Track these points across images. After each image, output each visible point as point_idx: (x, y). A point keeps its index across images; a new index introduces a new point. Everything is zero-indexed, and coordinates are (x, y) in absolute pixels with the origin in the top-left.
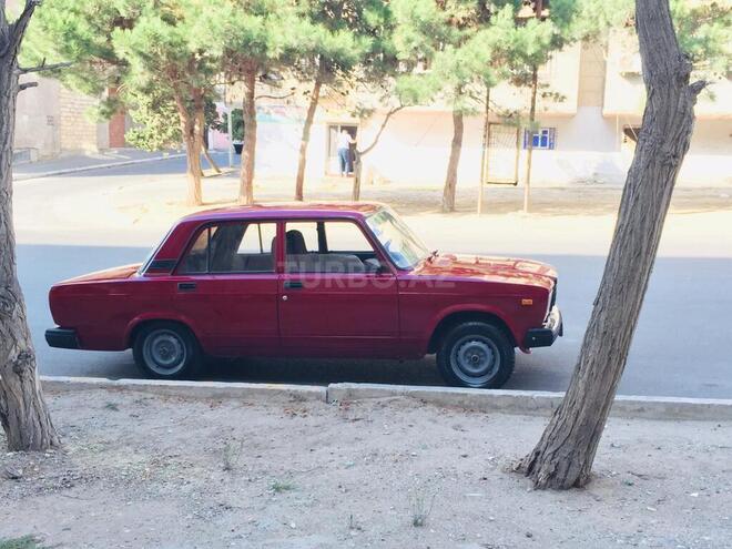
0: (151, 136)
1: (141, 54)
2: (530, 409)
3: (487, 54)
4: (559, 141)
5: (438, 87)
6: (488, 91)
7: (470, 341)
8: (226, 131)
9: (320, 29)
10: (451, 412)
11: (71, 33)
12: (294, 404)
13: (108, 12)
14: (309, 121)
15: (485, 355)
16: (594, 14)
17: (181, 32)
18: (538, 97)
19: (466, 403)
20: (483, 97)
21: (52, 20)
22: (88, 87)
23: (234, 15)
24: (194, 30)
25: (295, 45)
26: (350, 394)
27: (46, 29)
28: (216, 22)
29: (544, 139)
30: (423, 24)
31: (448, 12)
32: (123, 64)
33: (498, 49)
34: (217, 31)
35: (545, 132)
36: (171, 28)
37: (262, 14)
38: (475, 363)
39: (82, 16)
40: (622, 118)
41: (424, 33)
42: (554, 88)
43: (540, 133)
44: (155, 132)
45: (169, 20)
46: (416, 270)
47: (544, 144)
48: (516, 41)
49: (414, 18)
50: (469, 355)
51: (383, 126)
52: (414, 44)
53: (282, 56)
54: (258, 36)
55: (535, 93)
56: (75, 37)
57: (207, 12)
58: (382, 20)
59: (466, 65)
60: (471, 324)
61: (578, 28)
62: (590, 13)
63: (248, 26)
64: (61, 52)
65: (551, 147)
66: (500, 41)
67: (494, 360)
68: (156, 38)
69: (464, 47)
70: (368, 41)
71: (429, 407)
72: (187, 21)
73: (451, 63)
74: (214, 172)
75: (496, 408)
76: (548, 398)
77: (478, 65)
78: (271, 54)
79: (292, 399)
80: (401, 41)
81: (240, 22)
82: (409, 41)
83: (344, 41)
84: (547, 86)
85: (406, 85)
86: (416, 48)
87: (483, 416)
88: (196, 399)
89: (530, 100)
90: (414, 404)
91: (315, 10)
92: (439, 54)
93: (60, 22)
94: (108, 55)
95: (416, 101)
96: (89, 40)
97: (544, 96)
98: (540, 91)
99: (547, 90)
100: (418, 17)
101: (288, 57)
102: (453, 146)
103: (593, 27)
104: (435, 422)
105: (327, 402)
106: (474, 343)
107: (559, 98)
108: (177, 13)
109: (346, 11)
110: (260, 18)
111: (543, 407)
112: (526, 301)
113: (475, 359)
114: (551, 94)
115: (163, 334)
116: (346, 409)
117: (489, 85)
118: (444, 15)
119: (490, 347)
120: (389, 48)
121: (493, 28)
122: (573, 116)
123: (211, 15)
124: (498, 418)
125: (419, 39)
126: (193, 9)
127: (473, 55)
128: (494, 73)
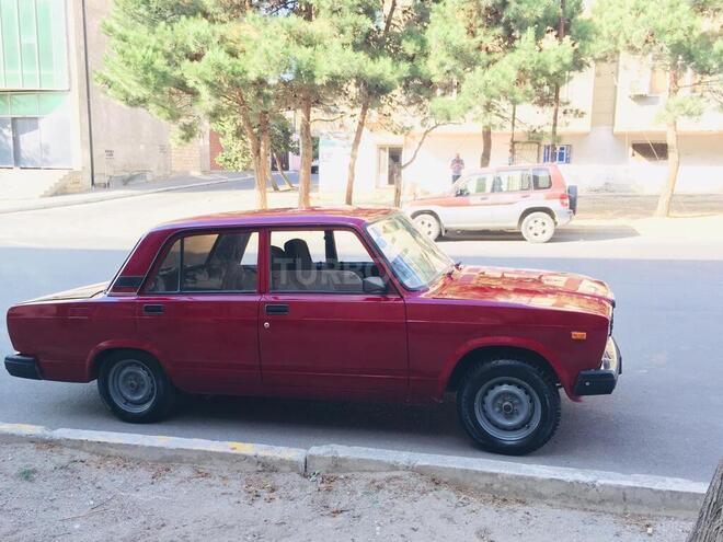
0: (236, 159)
1: (207, 82)
2: (590, 502)
3: (514, 76)
4: (574, 157)
5: (468, 105)
6: (514, 109)
7: (501, 384)
8: (298, 154)
9: (362, 55)
10: (475, 504)
11: (148, 67)
12: (262, 476)
13: (183, 49)
14: (357, 141)
15: (521, 403)
16: (614, 35)
17: (242, 63)
18: (560, 114)
19: (496, 486)
20: (509, 115)
21: (134, 56)
22: (166, 114)
23: (287, 47)
24: (254, 60)
25: (339, 71)
26: (337, 464)
27: (128, 64)
28: (272, 54)
29: (561, 155)
30: (455, 48)
31: (478, 39)
32: (194, 93)
33: (523, 70)
34: (272, 62)
35: (562, 149)
36: (234, 60)
37: (312, 46)
38: (509, 412)
39: (160, 53)
40: (631, 135)
41: (456, 58)
42: (573, 106)
43: (558, 149)
44: (239, 155)
45: (233, 54)
46: (432, 290)
47: (561, 159)
48: (539, 61)
49: (447, 43)
50: (500, 402)
51: (420, 144)
52: (447, 68)
53: (328, 83)
54: (308, 64)
55: (556, 111)
56: (153, 70)
57: (265, 44)
58: (418, 48)
59: (493, 84)
60: (501, 362)
61: (598, 47)
62: (609, 33)
63: (299, 57)
64: (141, 83)
65: (568, 161)
66: (524, 62)
67: (533, 410)
68: (219, 68)
69: (492, 68)
70: (405, 67)
71: (444, 491)
72: (248, 53)
73: (480, 83)
74: (288, 187)
75: (540, 497)
76: (618, 488)
77: (505, 85)
78: (318, 82)
79: (260, 468)
80: (434, 66)
81: (292, 53)
82: (442, 65)
83: (383, 68)
84: (568, 103)
85: (440, 105)
86: (448, 72)
87: (521, 510)
88: (140, 462)
89: (552, 117)
90: (421, 485)
91: (358, 41)
92: (468, 76)
93: (140, 58)
94: (182, 85)
95: (449, 119)
96: (165, 73)
97: (565, 113)
98: (561, 109)
99: (567, 107)
100: (450, 42)
101: (335, 84)
102: (482, 160)
103: (611, 46)
104: (450, 520)
105: (305, 476)
106: (505, 388)
107: (579, 114)
108: (239, 47)
109: (388, 44)
110: (310, 49)
111: (611, 500)
112: (577, 335)
113: (508, 408)
114: (571, 111)
115: (130, 364)
116: (329, 490)
117: (514, 103)
118: (475, 42)
119: (527, 393)
120: (424, 73)
121: (517, 51)
122: (588, 134)
123: (268, 47)
124: (544, 513)
125: (451, 63)
126: (252, 43)
127: (500, 75)
128: (519, 92)
